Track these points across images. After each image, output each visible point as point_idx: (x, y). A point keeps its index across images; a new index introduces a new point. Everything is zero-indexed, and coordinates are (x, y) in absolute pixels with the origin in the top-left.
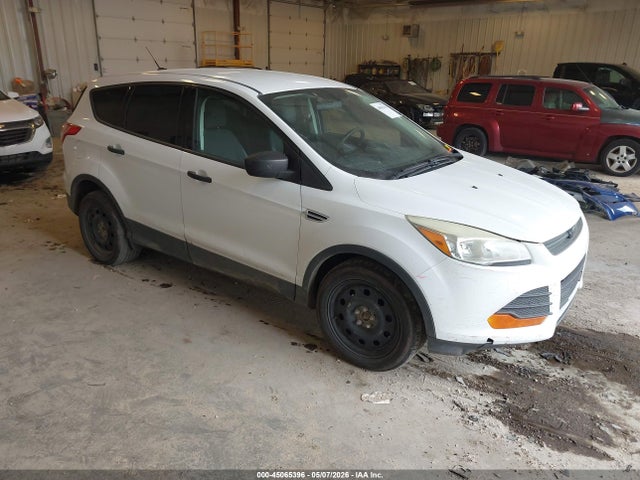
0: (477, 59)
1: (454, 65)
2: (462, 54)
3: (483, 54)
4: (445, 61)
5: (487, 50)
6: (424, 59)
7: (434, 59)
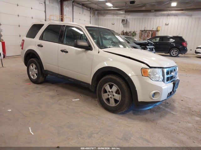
0: (151, 32)
1: (142, 34)
2: (145, 30)
3: (153, 31)
4: (138, 33)
5: (155, 29)
6: (130, 32)
7: (134, 32)
